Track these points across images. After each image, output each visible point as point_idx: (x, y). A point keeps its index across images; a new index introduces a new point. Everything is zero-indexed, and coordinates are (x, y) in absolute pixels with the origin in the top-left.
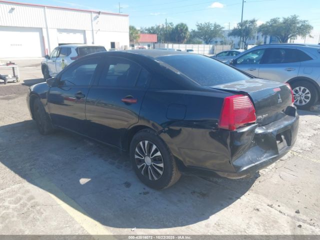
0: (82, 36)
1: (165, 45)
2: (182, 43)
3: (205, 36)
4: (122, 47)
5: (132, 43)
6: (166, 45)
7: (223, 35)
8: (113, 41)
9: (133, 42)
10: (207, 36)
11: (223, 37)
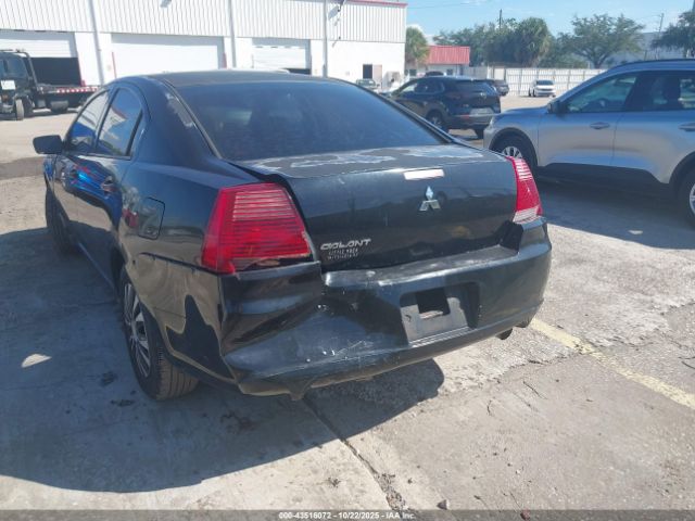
0: (303, 51)
1: (485, 71)
2: (529, 66)
3: (592, 49)
4: (387, 75)
5: (410, 67)
6: (489, 70)
7: (639, 44)
8: (368, 62)
9: (414, 64)
10: (596, 49)
11: (639, 49)
